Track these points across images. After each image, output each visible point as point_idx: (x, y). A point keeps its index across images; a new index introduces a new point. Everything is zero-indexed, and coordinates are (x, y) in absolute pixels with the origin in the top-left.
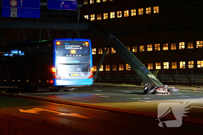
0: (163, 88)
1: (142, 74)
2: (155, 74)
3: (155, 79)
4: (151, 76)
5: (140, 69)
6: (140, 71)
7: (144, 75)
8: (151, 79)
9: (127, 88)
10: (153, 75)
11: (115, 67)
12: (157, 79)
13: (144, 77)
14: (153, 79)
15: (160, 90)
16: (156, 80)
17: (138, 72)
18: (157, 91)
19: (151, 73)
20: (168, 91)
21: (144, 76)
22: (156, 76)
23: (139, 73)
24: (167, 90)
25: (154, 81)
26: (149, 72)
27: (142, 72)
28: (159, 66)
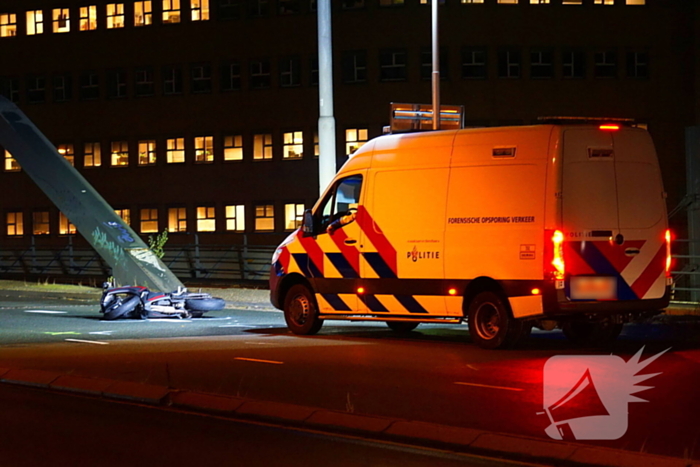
0: (168, 297)
1: (110, 246)
2: (156, 247)
3: (157, 265)
4: (143, 255)
5: (103, 229)
6: (105, 236)
7: (116, 251)
8: (140, 265)
9: (58, 299)
10: (150, 253)
11: (42, 223)
12: (163, 265)
13: (116, 257)
14: (150, 267)
15: (156, 303)
16: (160, 268)
17: (96, 239)
18: (148, 306)
19: (144, 244)
20: (186, 307)
21: (119, 255)
22: (158, 256)
23: (98, 244)
24: (182, 304)
25: (150, 274)
26: (134, 241)
27: (110, 238)
28: (207, 218)
